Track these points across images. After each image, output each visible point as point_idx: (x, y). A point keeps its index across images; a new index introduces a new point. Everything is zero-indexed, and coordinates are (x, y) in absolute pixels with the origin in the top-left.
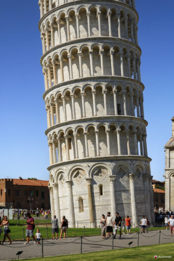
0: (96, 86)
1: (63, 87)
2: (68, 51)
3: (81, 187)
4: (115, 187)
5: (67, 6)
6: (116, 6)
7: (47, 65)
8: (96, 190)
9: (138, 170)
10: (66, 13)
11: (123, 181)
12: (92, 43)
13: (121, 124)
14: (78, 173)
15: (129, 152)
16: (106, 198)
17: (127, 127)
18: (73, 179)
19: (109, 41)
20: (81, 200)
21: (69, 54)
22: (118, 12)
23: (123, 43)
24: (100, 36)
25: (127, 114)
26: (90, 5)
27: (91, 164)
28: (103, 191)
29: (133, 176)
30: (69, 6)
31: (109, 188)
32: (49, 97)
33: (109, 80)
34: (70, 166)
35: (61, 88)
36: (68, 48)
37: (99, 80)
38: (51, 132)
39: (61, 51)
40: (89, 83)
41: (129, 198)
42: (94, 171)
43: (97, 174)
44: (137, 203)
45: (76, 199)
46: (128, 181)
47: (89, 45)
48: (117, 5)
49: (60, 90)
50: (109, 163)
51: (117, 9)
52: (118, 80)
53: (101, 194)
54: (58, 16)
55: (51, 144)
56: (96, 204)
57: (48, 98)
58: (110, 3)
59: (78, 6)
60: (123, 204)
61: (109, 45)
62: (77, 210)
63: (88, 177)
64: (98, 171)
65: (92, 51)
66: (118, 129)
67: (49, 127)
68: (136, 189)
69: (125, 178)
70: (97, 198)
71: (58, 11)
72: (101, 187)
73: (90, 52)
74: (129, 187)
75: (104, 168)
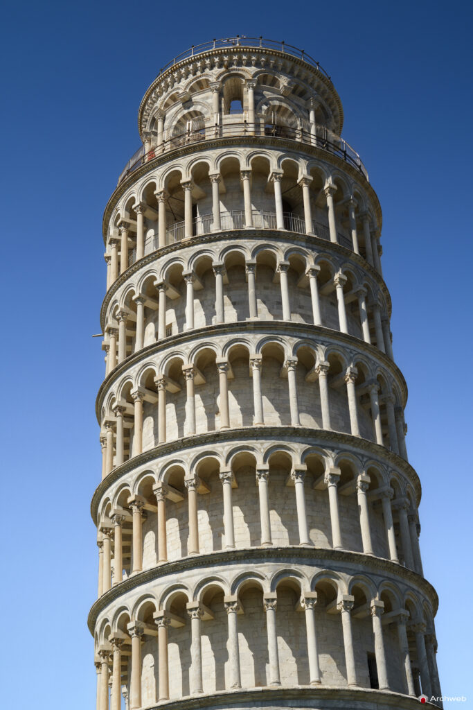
0: (318, 581)
1: (196, 571)
2: (222, 461)
5: (224, 333)
6: (367, 357)
7: (130, 500)
10: (219, 352)
19: (354, 449)
21: (225, 469)
23: (391, 464)
26: (296, 340)
30: (232, 332)
32: (110, 618)
33: (361, 567)
35: (186, 573)
36: (222, 450)
37: (327, 563)
39: (197, 458)
48: (370, 356)
49: (184, 582)
51: (369, 366)
52: (386, 574)
54: (190, 356)
57: (106, 621)
58: (352, 347)
59: (260, 337)
61: (352, 460)
65: (304, 467)
71: (192, 344)
73: (298, 472)
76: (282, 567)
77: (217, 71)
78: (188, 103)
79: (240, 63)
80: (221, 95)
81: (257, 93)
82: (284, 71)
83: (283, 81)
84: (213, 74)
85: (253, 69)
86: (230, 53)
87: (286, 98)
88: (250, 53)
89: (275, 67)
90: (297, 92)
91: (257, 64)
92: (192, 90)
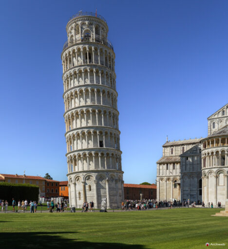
0: (88, 131)
3: (80, 187)
4: (97, 186)
8: (87, 188)
9: (112, 177)
10: (73, 92)
11: (102, 183)
12: (86, 108)
13: (102, 152)
14: (78, 179)
15: (106, 168)
16: (93, 193)
17: (105, 153)
18: (76, 182)
19: (95, 107)
20: (80, 193)
22: (101, 90)
23: (104, 107)
24: (90, 104)
25: (106, 146)
26: (85, 88)
27: (85, 174)
28: (92, 188)
29: (108, 181)
30: (75, 88)
31: (94, 187)
34: (74, 175)
36: (74, 111)
37: (89, 128)
38: (69, 155)
39: (71, 113)
40: (84, 130)
41: (105, 193)
42: (86, 178)
43: (88, 179)
44: (110, 196)
45: (77, 192)
46: (105, 184)
47: (84, 109)
48: (101, 87)
50: (94, 173)
52: (101, 128)
53: (90, 190)
54: (69, 94)
55: (69, 162)
56: (87, 196)
59: (79, 88)
60: (101, 196)
61: (95, 109)
62: (78, 199)
63: (83, 181)
64: (88, 178)
65: (86, 112)
66: (100, 155)
67: (68, 152)
68: (109, 188)
69: (104, 181)
70: (88, 192)
71: (70, 91)
72: (90, 187)
74: (106, 186)
75: (91, 176)
76: (82, 130)
77: (74, 24)
78: (71, 33)
79: (78, 21)
80: (75, 30)
81: (82, 28)
82: (87, 20)
83: (87, 22)
84: (73, 25)
85: (80, 22)
86: (75, 19)
87: (88, 27)
88: (81, 18)
89: (85, 19)
90: (90, 24)
91: (81, 20)
92: (71, 29)
